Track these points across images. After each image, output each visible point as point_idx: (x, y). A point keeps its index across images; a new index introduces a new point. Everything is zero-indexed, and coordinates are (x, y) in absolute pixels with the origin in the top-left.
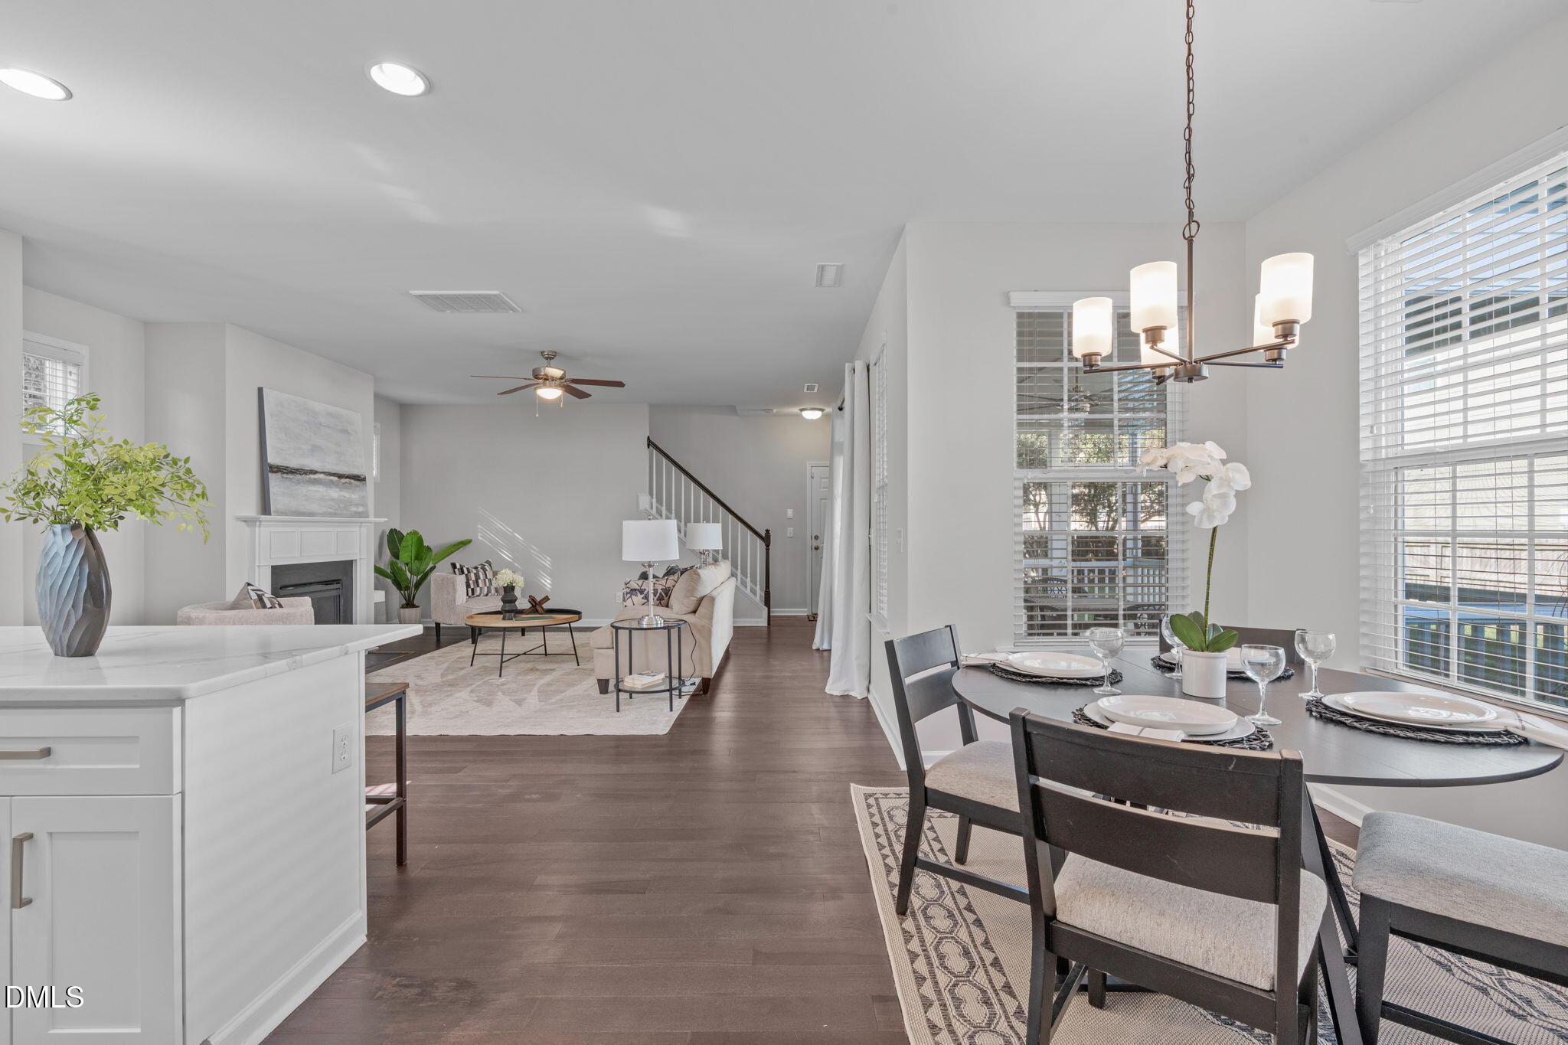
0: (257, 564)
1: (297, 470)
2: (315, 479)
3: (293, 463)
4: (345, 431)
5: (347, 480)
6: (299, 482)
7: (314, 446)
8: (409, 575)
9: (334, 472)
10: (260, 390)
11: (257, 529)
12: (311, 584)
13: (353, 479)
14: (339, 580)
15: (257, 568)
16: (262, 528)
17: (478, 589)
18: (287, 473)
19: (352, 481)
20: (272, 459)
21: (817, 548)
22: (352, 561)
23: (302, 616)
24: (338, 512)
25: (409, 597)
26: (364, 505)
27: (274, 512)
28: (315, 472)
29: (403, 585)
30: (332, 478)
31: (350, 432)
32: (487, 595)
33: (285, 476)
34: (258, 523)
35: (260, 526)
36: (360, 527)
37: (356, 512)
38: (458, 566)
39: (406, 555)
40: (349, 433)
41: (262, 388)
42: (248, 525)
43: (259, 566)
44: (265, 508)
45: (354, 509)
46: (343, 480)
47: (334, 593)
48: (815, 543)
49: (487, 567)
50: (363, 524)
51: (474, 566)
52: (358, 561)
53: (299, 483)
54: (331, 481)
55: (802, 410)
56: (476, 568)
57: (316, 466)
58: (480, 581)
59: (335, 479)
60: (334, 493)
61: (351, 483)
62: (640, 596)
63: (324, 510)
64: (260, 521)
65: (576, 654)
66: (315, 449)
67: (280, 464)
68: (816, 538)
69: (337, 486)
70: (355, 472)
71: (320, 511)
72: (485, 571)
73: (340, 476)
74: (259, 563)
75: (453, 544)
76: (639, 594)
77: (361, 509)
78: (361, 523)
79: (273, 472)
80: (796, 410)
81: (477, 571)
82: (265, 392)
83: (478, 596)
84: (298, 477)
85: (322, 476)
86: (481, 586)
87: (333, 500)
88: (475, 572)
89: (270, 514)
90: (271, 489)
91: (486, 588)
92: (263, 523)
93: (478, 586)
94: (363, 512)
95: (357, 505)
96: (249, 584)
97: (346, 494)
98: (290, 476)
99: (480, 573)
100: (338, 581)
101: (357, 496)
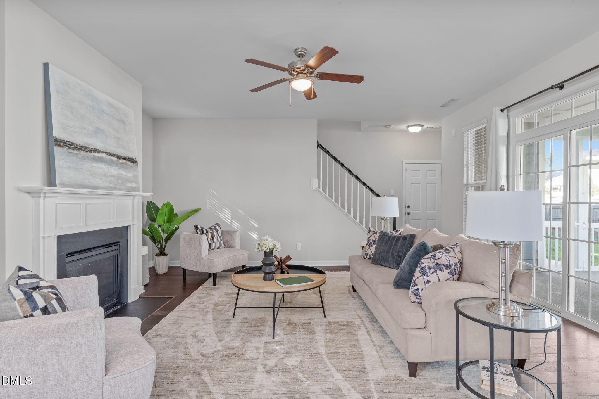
0: (42, 235)
1: (83, 147)
2: (98, 157)
3: (79, 140)
4: (122, 121)
5: (124, 161)
6: (83, 158)
7: (97, 128)
8: (162, 233)
9: (113, 153)
10: (46, 66)
11: (42, 201)
12: (95, 248)
13: (128, 160)
14: (117, 242)
15: (41, 240)
16: (47, 200)
17: (214, 244)
18: (73, 149)
19: (128, 162)
20: (57, 133)
21: (409, 214)
22: (127, 226)
23: (88, 325)
24: (118, 187)
25: (161, 248)
26: (137, 182)
27: (60, 184)
28: (99, 151)
29: (157, 239)
30: (112, 158)
31: (126, 122)
32: (218, 248)
33: (71, 151)
34: (42, 195)
35: (44, 197)
36: (134, 199)
37: (131, 188)
38: (200, 228)
39: (160, 220)
40: (125, 124)
41: (47, 63)
42: (32, 197)
43: (44, 238)
44: (51, 181)
45: (129, 185)
46: (121, 161)
47: (114, 253)
48: (408, 210)
49: (218, 228)
50: (135, 197)
51: (209, 227)
52: (132, 227)
53: (85, 159)
54: (112, 160)
55: (408, 127)
56: (211, 229)
57: (98, 145)
58: (214, 238)
59: (115, 159)
60: (114, 171)
61: (126, 164)
62: (446, 272)
63: (107, 184)
64: (45, 193)
65: (323, 308)
66: (98, 131)
67: (66, 140)
68: (408, 207)
69: (117, 165)
70: (130, 155)
71: (103, 186)
72: (217, 231)
73: (119, 157)
74: (44, 233)
75: (190, 211)
76: (444, 269)
77: (134, 185)
78: (134, 196)
79: (59, 146)
80: (403, 127)
81: (213, 231)
82: (51, 68)
83: (213, 249)
84: (83, 153)
85: (104, 155)
86: (215, 242)
87: (113, 176)
88: (211, 232)
89: (56, 187)
90: (56, 162)
91: (218, 243)
92: (47, 195)
93: (214, 242)
94: (135, 187)
95: (131, 182)
96: (21, 269)
97: (123, 172)
98: (76, 152)
99: (215, 233)
100: (116, 244)
101: (131, 175)
